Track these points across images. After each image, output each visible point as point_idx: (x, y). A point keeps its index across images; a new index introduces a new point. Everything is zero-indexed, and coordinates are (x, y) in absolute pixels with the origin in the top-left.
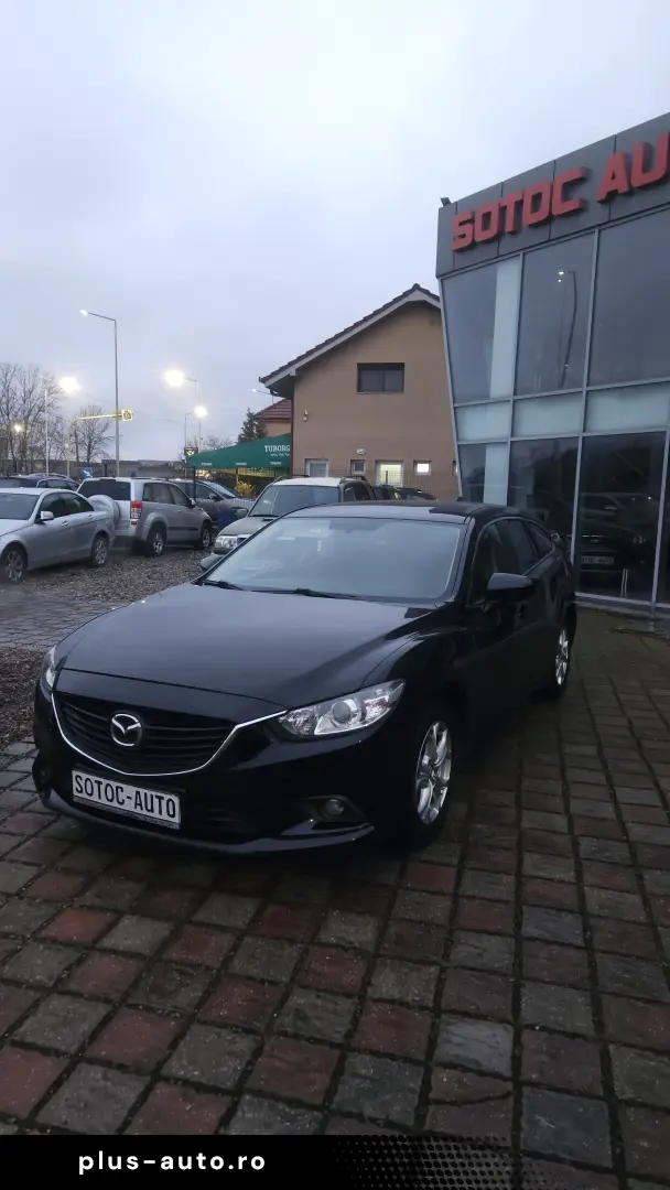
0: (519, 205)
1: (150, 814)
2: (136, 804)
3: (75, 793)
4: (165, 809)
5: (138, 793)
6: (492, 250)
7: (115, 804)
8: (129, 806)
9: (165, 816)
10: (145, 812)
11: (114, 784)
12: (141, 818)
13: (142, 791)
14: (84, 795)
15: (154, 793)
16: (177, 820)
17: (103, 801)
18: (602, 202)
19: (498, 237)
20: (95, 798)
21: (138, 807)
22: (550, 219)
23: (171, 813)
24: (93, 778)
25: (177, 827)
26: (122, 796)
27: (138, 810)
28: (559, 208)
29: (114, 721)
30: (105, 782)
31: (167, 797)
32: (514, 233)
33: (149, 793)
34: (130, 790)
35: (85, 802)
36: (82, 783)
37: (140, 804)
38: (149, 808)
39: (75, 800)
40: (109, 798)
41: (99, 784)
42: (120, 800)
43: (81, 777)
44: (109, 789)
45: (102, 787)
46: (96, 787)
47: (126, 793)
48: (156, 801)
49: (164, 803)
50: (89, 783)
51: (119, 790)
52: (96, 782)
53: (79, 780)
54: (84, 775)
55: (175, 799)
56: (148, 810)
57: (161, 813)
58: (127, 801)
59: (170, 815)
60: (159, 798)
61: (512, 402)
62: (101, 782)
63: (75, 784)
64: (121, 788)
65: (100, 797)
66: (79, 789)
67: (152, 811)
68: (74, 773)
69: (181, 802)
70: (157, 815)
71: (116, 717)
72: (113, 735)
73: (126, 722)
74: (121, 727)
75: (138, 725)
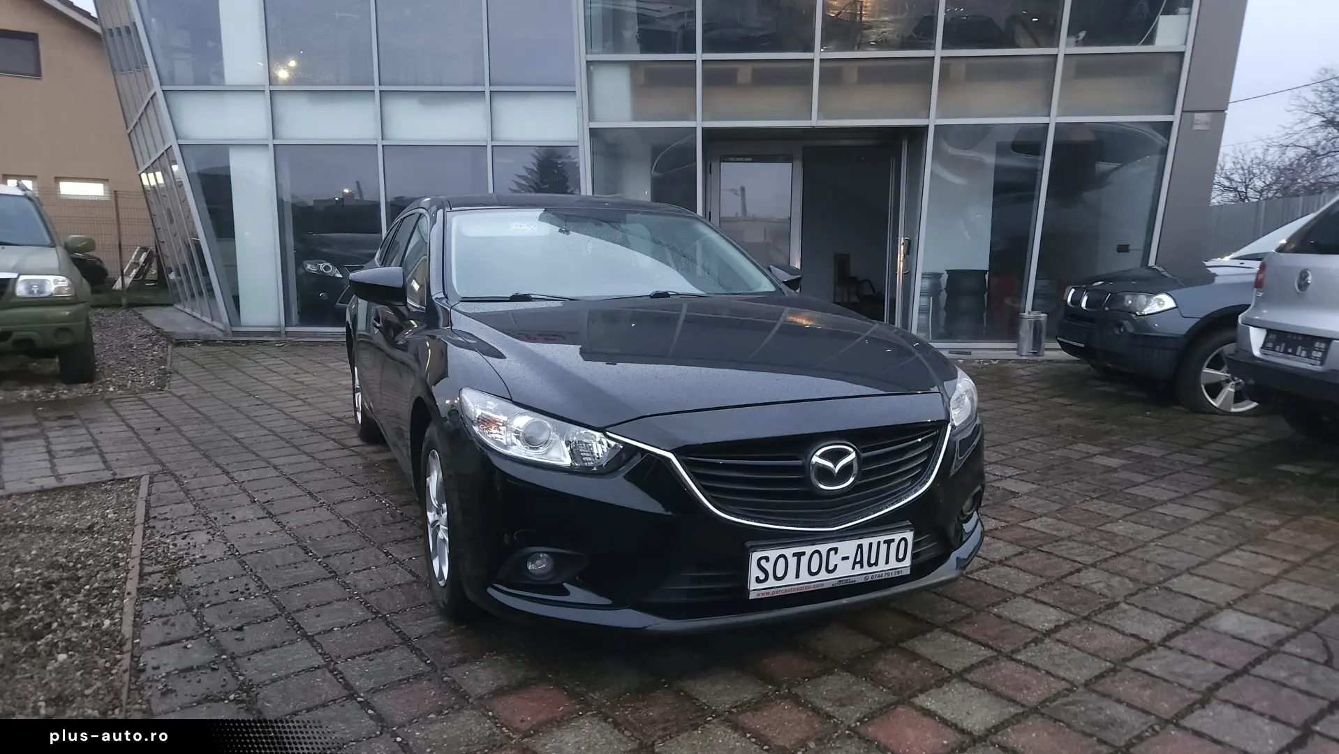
1: (874, 569)
2: (855, 563)
3: (753, 585)
4: (893, 555)
5: (860, 546)
7: (823, 575)
8: (845, 570)
9: (893, 563)
10: (866, 569)
11: (823, 548)
12: (861, 579)
13: (865, 542)
14: (771, 582)
15: (882, 539)
16: (907, 562)
17: (805, 577)
20: (790, 579)
21: (858, 566)
23: (901, 556)
24: (788, 552)
25: (908, 572)
26: (834, 560)
27: (858, 570)
29: (815, 459)
30: (809, 550)
31: (897, 537)
33: (875, 540)
34: (848, 547)
35: (771, 593)
36: (768, 566)
37: (861, 562)
38: (873, 561)
39: (752, 596)
40: (814, 569)
41: (799, 555)
42: (831, 568)
43: (767, 559)
44: (816, 557)
45: (804, 560)
46: (793, 562)
47: (841, 554)
48: (883, 547)
49: (893, 546)
50: (781, 561)
51: (832, 553)
52: (794, 555)
53: (763, 563)
54: (773, 554)
55: (909, 535)
56: (870, 565)
57: (887, 562)
58: (841, 565)
59: (898, 560)
60: (888, 542)
61: (267, 92)
62: (804, 553)
63: (755, 572)
64: (836, 550)
65: (797, 576)
66: (762, 577)
67: (876, 564)
68: (755, 556)
69: (915, 537)
70: (882, 566)
71: (819, 453)
72: (814, 480)
73: (835, 456)
74: (830, 465)
75: (853, 456)
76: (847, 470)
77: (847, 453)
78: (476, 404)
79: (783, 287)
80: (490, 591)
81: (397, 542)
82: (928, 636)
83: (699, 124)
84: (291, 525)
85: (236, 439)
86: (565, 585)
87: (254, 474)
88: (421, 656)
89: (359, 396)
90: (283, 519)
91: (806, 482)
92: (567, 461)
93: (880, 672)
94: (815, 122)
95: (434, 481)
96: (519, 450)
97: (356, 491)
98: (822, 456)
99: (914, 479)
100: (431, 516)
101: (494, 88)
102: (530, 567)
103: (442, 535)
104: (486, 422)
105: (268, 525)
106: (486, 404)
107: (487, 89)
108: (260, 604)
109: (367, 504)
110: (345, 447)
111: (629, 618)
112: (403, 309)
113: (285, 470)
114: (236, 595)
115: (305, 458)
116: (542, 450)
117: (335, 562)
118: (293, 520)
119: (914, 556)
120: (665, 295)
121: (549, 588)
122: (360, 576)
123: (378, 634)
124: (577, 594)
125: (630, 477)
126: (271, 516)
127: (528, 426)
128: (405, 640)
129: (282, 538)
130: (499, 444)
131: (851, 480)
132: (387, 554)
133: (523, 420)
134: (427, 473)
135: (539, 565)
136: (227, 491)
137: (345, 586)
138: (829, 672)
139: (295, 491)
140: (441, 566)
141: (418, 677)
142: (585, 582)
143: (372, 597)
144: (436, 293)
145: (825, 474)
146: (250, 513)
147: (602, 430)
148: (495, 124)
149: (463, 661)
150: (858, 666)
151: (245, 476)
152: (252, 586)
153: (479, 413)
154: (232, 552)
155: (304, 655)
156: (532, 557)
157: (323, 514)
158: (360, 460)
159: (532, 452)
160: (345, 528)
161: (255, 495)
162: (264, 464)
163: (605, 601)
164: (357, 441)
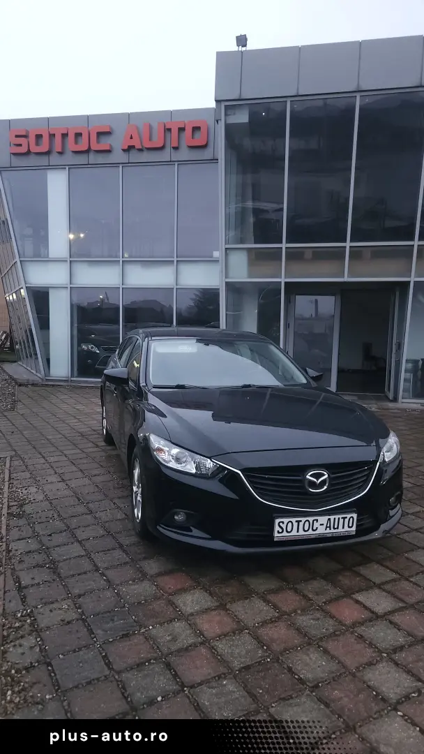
0: (65, 136)
1: (336, 531)
2: (327, 527)
3: (276, 534)
4: (346, 524)
5: (329, 519)
6: (44, 161)
7: (311, 532)
8: (321, 530)
9: (346, 528)
10: (332, 530)
11: (311, 519)
12: (330, 535)
13: (332, 518)
14: (285, 534)
15: (340, 516)
16: (354, 528)
17: (301, 532)
18: (124, 150)
19: (48, 153)
20: (294, 533)
21: (328, 529)
22: (88, 151)
23: (350, 525)
24: (294, 520)
25: (354, 533)
26: (316, 525)
27: (328, 531)
28: (95, 147)
29: (308, 477)
30: (303, 519)
31: (349, 516)
32: (61, 153)
33: (337, 517)
34: (323, 519)
35: (284, 539)
36: (284, 527)
37: (330, 527)
38: (336, 526)
39: (275, 540)
40: (306, 529)
41: (298, 522)
42: (315, 528)
43: (283, 523)
44: (307, 523)
45: (301, 524)
46: (295, 525)
47: (320, 522)
48: (341, 521)
49: (347, 520)
50: (290, 524)
51: (315, 522)
52: (296, 521)
53: (281, 524)
54: (286, 520)
55: (355, 516)
56: (334, 528)
57: (343, 528)
58: (320, 527)
59: (349, 527)
60: (344, 518)
61: (69, 262)
62: (301, 521)
63: (277, 528)
64: (317, 520)
65: (298, 532)
66: (281, 531)
67: (338, 528)
68: (277, 521)
69: (358, 517)
70: (340, 529)
71: (309, 474)
72: (307, 487)
73: (318, 476)
74: (315, 480)
75: (326, 476)
76: (324, 482)
77: (324, 475)
78: (156, 442)
79: (311, 380)
80: (158, 527)
81: (119, 498)
82: (367, 565)
83: (283, 280)
84: (73, 486)
85: (48, 439)
86: (191, 528)
87: (56, 459)
88: (127, 554)
89: (105, 421)
90: (68, 482)
91: (303, 487)
92: (194, 471)
93: (340, 581)
94: (346, 279)
95: (137, 472)
96: (173, 465)
97: (101, 471)
98: (310, 476)
99: (359, 488)
100: (135, 489)
101: (179, 259)
102: (176, 517)
103: (139, 498)
104: (160, 450)
105: (62, 485)
106: (159, 442)
107: (175, 259)
108: (59, 524)
109: (107, 477)
110: (97, 446)
111: (218, 545)
112: (127, 388)
113: (70, 457)
114: (48, 519)
115: (79, 451)
116: (183, 465)
117: (90, 505)
118: (73, 484)
119: (357, 526)
120: (249, 386)
121: (184, 528)
122: (101, 514)
123: (109, 542)
124: (196, 532)
125: (221, 481)
126: (63, 480)
127: (178, 453)
128: (121, 546)
129: (67, 492)
130: (165, 460)
131: (325, 487)
132: (114, 503)
133: (175, 451)
134: (134, 469)
135: (179, 518)
136: (44, 466)
137: (95, 518)
138: (314, 578)
139: (74, 469)
140: (138, 513)
141: (126, 563)
142: (200, 527)
143: (107, 524)
144: (142, 384)
145: (313, 484)
146: (54, 478)
147: (210, 458)
148: (179, 276)
149: (145, 558)
150: (329, 577)
151: (52, 459)
152: (55, 515)
153: (157, 446)
154: (47, 498)
155: (76, 550)
156: (177, 514)
157: (87, 481)
158: (103, 454)
159: (179, 465)
160: (97, 490)
161: (56, 469)
162: (61, 454)
163: (208, 536)
164: (103, 444)
